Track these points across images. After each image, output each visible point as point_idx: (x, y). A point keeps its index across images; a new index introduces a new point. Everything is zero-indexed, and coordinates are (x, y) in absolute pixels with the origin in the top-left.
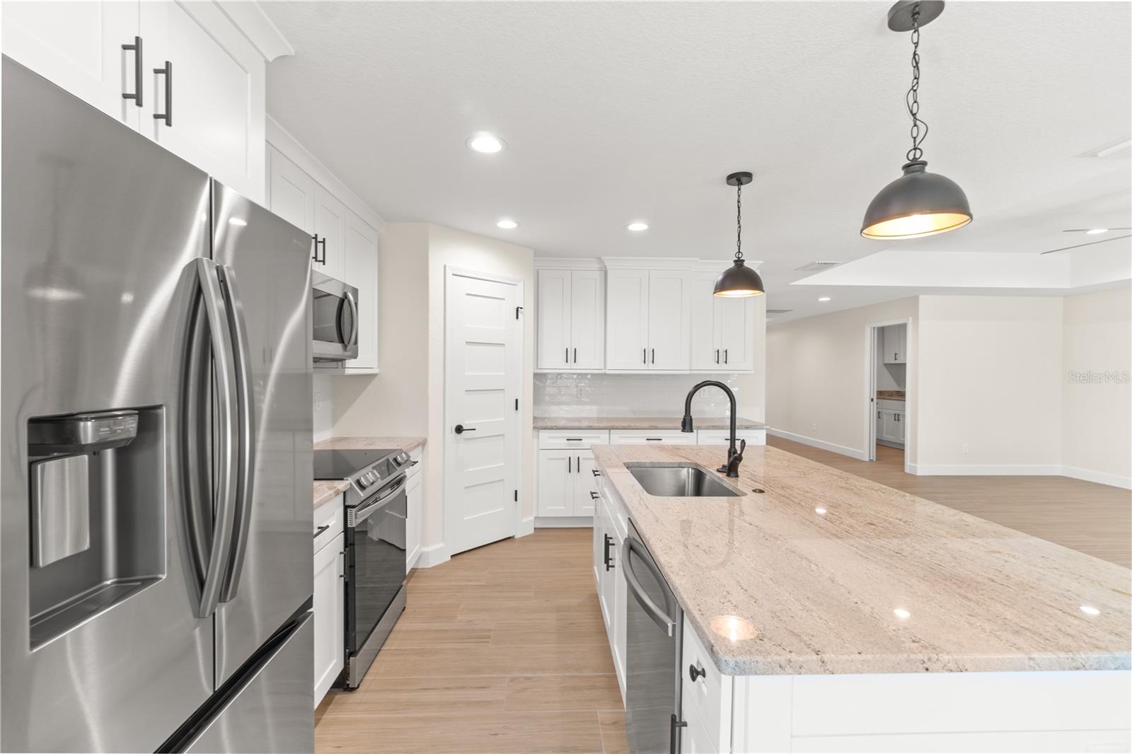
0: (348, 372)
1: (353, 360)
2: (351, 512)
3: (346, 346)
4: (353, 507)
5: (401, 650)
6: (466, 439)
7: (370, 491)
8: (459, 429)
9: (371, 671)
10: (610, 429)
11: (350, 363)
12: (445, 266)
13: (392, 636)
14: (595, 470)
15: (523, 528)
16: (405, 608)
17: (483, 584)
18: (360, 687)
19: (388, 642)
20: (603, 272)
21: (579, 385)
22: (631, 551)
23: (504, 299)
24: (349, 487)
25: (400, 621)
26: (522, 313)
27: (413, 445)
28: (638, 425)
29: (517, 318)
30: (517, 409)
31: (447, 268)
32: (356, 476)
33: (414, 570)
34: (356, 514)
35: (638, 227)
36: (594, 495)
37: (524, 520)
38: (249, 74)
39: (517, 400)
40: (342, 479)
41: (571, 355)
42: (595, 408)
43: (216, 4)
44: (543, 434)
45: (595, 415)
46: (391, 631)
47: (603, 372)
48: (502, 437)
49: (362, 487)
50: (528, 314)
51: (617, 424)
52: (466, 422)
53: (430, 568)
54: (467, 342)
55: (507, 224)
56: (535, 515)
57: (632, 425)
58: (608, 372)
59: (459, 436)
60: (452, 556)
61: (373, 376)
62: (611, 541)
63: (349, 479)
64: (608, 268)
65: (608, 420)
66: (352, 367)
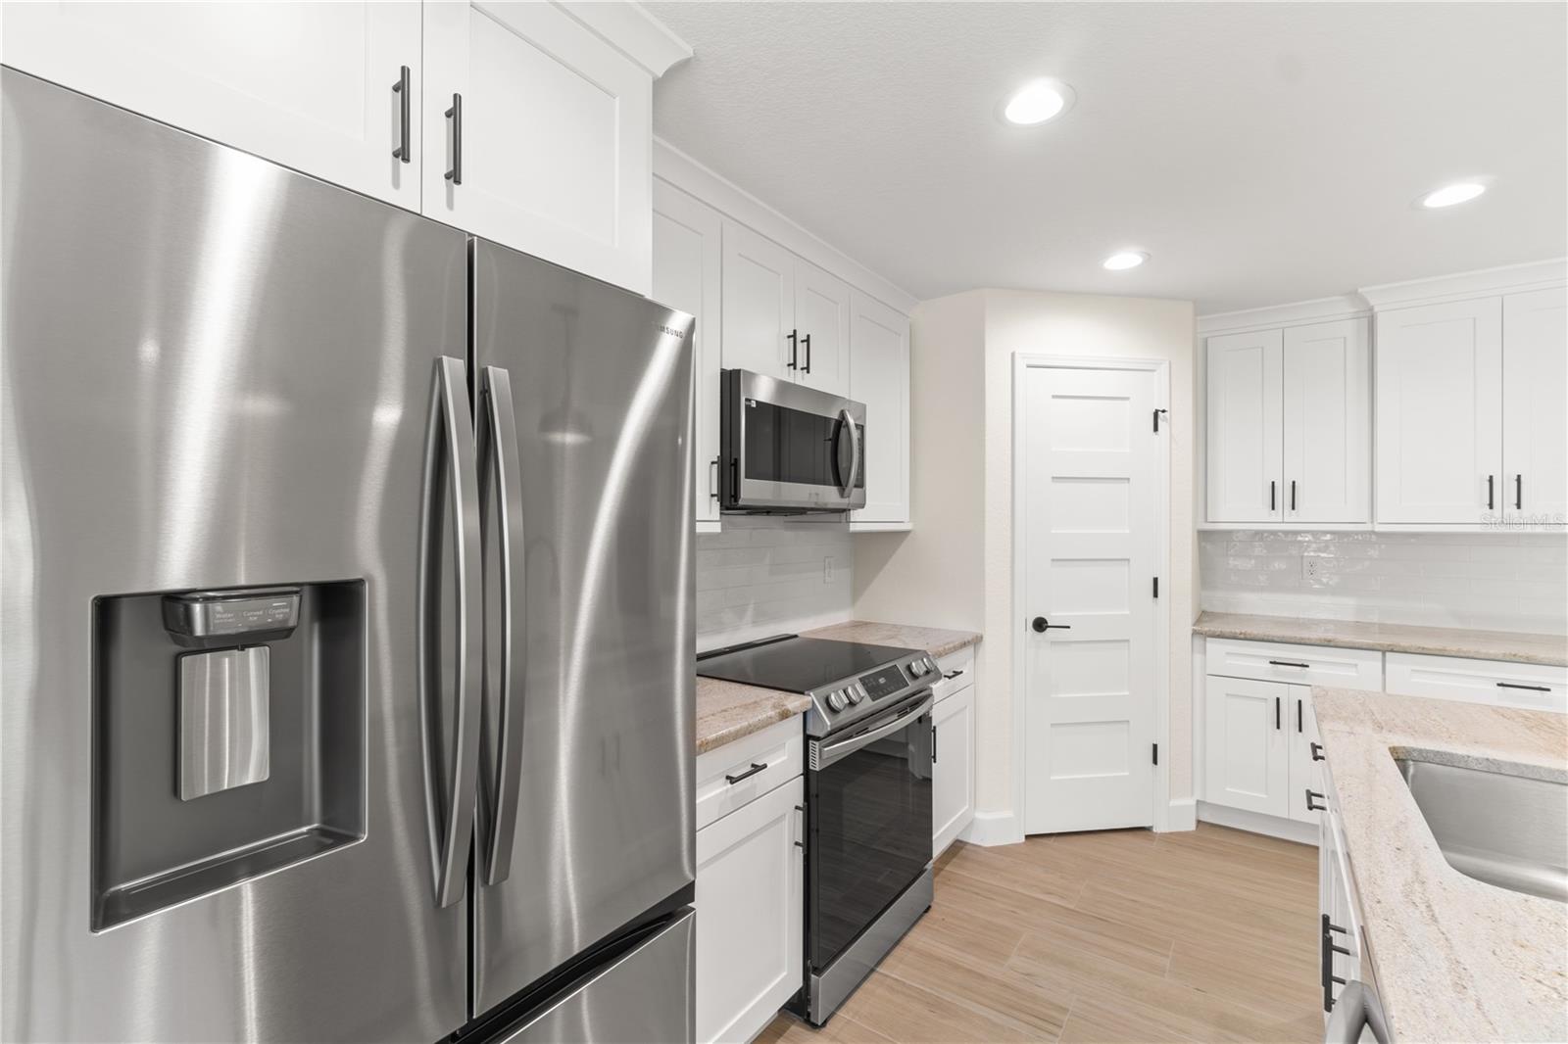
0: (853, 528)
1: (860, 510)
2: (814, 746)
3: (844, 489)
4: (818, 739)
5: (904, 984)
6: (1053, 643)
7: (845, 717)
8: (1040, 625)
9: (850, 1004)
10: (1384, 652)
11: (856, 515)
12: (1013, 355)
13: (898, 951)
14: (1318, 744)
15: (1173, 815)
16: (929, 907)
17: (1072, 907)
18: (828, 1025)
19: (889, 960)
20: (1365, 322)
21: (1306, 554)
22: (1367, 1024)
23: (1127, 399)
24: (810, 706)
25: (916, 930)
26: (1165, 419)
27: (951, 645)
28: (1467, 647)
29: (1156, 429)
30: (1156, 595)
31: (1017, 356)
32: (824, 690)
33: (957, 847)
34: (820, 750)
35: (1455, 194)
36: (1316, 801)
37: (1173, 803)
38: (617, 100)
39: (1156, 581)
40: (802, 693)
41: (1283, 495)
42: (1350, 602)
43: (558, 5)
44: (1213, 645)
45: (1350, 617)
46: (897, 943)
47: (1367, 527)
48: (1126, 644)
49: (833, 711)
50: (1181, 421)
51: (1404, 643)
52: (1053, 614)
53: (986, 849)
54: (1053, 478)
55: (1124, 261)
56: (1198, 796)
57: (1452, 647)
58: (1379, 528)
59: (1039, 636)
60: (1028, 837)
61: (905, 534)
62: (1337, 939)
63: (811, 694)
64: (1376, 309)
65: (1384, 629)
66: (861, 521)
